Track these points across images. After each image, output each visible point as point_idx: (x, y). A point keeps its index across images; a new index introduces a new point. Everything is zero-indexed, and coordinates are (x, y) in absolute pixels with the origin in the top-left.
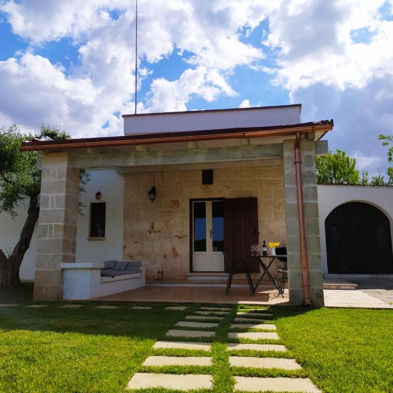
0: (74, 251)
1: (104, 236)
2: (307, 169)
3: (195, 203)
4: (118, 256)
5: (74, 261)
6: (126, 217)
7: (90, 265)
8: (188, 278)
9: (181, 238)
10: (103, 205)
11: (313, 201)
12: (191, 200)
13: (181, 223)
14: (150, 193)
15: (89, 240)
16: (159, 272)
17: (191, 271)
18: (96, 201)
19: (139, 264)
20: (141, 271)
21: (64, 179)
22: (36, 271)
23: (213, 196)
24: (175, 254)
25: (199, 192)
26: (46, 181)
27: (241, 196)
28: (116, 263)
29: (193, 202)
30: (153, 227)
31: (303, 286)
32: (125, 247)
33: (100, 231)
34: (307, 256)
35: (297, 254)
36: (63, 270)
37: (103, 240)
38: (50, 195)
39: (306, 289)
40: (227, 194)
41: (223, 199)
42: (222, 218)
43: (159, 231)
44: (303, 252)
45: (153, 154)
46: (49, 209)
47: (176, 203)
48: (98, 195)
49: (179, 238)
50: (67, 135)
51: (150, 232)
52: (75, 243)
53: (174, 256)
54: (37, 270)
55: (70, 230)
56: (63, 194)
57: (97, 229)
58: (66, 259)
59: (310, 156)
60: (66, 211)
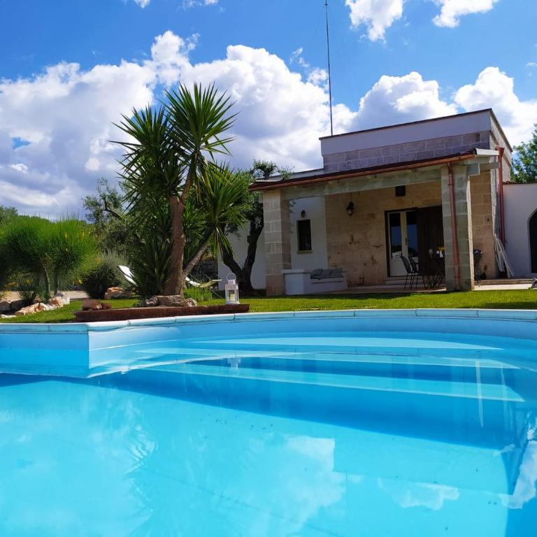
0: (290, 261)
1: (310, 249)
2: (460, 189)
3: (390, 215)
4: (325, 265)
5: (291, 268)
6: (329, 231)
7: (302, 271)
8: (386, 282)
9: (379, 247)
10: (308, 222)
11: (464, 214)
12: (386, 212)
13: (377, 234)
14: (347, 209)
15: (299, 253)
16: (360, 278)
17: (389, 275)
18: (301, 219)
19: (341, 271)
20: (342, 277)
21: (279, 209)
22: (267, 277)
23: (406, 207)
24: (374, 261)
25: (393, 204)
26: (266, 211)
27: (432, 205)
28: (322, 270)
29: (388, 214)
30: (353, 239)
31: (455, 277)
32: (329, 258)
33: (307, 244)
34: (458, 255)
35: (451, 254)
36: (284, 274)
37: (311, 253)
38: (271, 222)
39: (457, 279)
40: (419, 204)
41: (415, 208)
42: (415, 226)
43: (358, 242)
44: (456, 252)
45: (343, 185)
46: (271, 232)
47: (373, 216)
48: (303, 213)
49: (377, 247)
50: (274, 165)
51: (350, 243)
52: (290, 255)
53: (373, 263)
54: (268, 275)
55: (286, 246)
56: (279, 221)
57: (305, 243)
58: (286, 267)
59: (462, 178)
60: (282, 233)
